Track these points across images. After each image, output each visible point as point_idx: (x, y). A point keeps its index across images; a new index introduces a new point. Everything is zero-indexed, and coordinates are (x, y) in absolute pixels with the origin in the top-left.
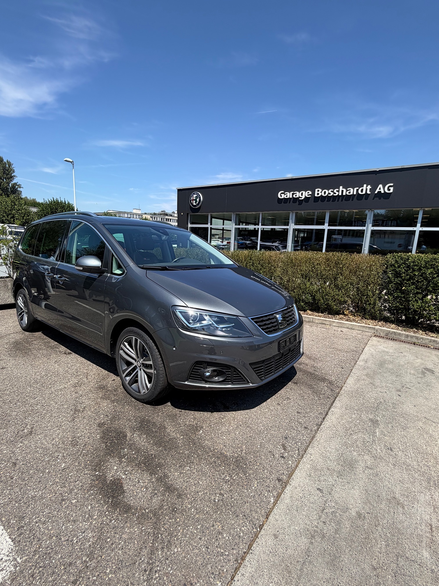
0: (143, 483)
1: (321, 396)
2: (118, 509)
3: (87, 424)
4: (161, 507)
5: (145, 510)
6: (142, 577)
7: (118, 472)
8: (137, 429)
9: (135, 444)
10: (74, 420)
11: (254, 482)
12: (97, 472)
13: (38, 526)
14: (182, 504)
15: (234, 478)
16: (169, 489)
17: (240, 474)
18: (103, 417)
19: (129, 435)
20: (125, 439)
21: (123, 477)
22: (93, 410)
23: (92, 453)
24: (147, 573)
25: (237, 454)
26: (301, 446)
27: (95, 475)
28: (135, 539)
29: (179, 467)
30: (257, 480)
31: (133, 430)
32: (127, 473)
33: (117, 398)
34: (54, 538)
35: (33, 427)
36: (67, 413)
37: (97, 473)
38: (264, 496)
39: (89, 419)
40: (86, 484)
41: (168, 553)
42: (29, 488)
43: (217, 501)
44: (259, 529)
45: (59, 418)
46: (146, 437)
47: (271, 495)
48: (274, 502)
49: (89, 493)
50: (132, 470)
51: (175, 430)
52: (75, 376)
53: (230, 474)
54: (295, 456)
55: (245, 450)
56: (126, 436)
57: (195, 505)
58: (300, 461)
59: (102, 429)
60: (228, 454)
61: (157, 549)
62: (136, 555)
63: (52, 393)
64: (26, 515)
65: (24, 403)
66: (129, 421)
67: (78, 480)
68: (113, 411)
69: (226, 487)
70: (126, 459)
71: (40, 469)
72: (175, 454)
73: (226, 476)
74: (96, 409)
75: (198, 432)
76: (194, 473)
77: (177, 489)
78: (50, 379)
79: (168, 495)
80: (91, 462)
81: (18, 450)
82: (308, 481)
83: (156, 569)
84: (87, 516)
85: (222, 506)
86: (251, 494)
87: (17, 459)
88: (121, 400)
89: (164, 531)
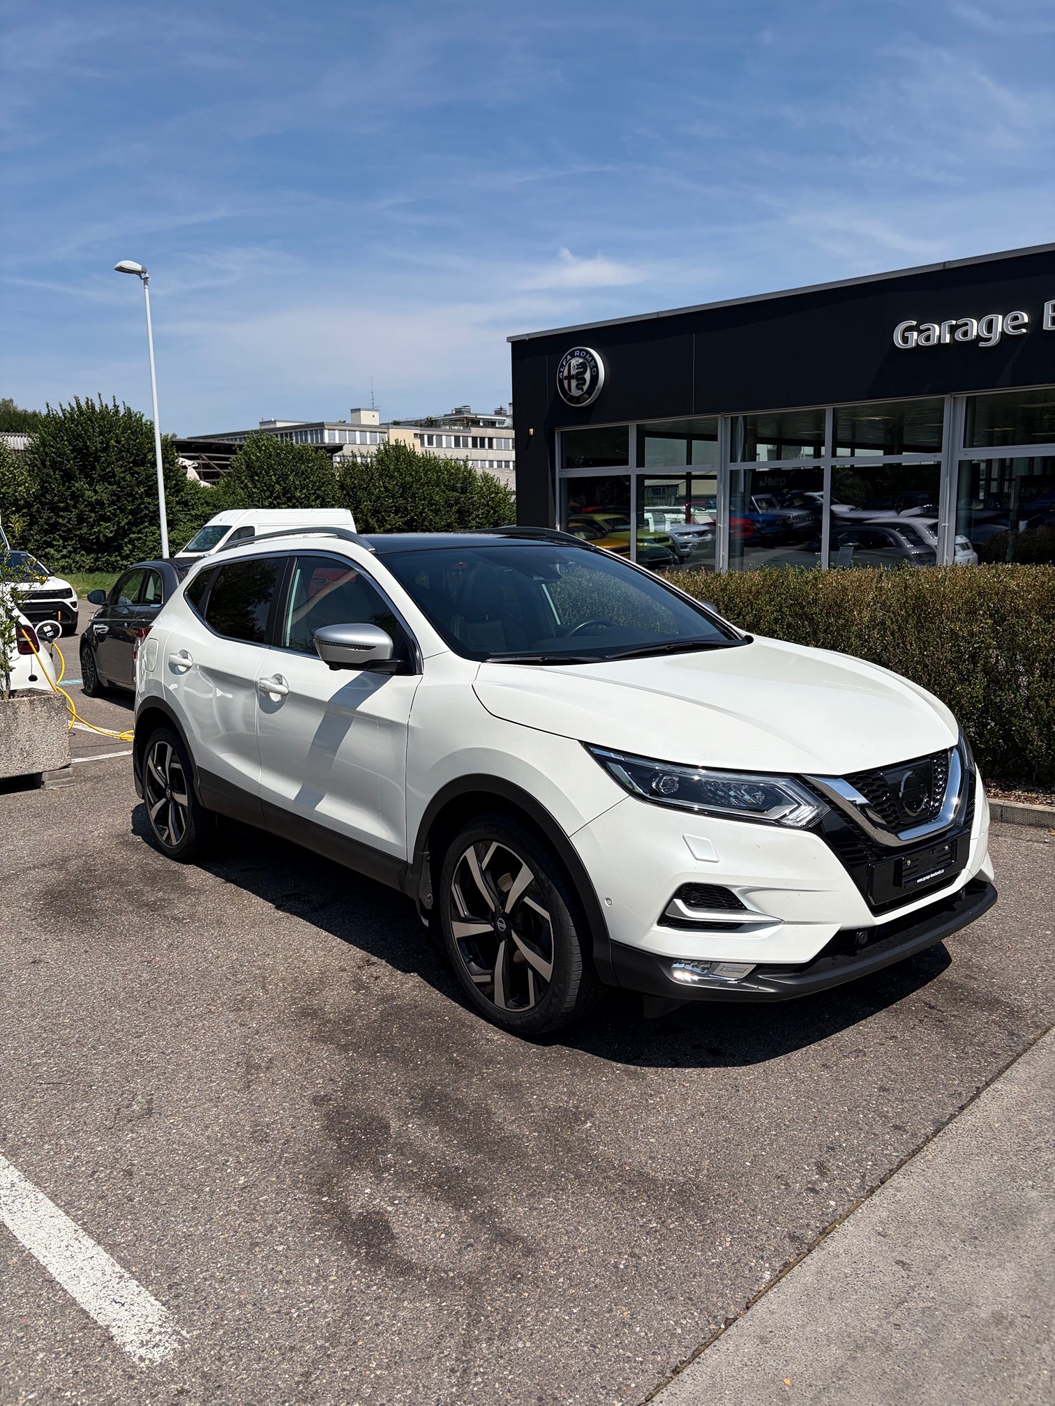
0: (438, 1223)
1: (970, 1050)
2: (383, 1268)
3: (285, 1097)
4: (485, 1270)
5: (446, 1272)
6: (447, 1380)
7: (375, 1199)
8: (413, 1113)
9: (412, 1144)
10: (249, 1087)
11: (724, 1237)
12: (325, 1196)
13: (210, 1285)
14: (536, 1268)
15: (671, 1227)
16: (504, 1237)
17: (688, 1220)
18: (323, 1083)
19: (394, 1124)
20: (386, 1133)
21: (390, 1209)
22: (292, 1065)
23: (307, 1158)
24: (458, 1374)
25: (685, 1176)
26: (872, 1170)
27: (322, 1202)
28: (427, 1320)
29: (527, 1196)
30: (731, 1233)
31: (404, 1114)
32: (397, 1202)
33: (354, 1040)
34: (249, 1306)
35: (151, 1099)
36: (229, 1071)
37: (325, 1199)
38: (747, 1267)
39: (288, 1086)
40: (302, 1219)
41: (503, 1348)
42: (173, 1219)
43: (622, 1267)
44: (723, 1326)
45: (211, 1081)
46: (441, 1131)
47: (767, 1265)
48: (772, 1280)
49: (312, 1235)
50: (409, 1198)
51: (516, 1119)
52: (230, 983)
53: (660, 1218)
54: (848, 1189)
55: (708, 1170)
56: (387, 1127)
57: (567, 1272)
58: (863, 1202)
59: (324, 1109)
60: (660, 1176)
61: (477, 1340)
62: (431, 1346)
63: (180, 1023)
64: (180, 1265)
65: (116, 1046)
66: (393, 1095)
67: (282, 1210)
68: (348, 1072)
69: (647, 1241)
70: (391, 1174)
71: (188, 1185)
72: (518, 1170)
73: (650, 1220)
74: (301, 1065)
75: (578, 1125)
76: (566, 1210)
77: (523, 1240)
78: (165, 989)
79: (501, 1249)
80: (309, 1176)
81: (128, 1145)
82: (873, 1244)
83: (477, 1370)
84: (314, 1275)
85: (634, 1277)
86: (714, 1261)
87: (133, 1165)
88: (365, 1044)
89: (491, 1312)
